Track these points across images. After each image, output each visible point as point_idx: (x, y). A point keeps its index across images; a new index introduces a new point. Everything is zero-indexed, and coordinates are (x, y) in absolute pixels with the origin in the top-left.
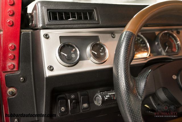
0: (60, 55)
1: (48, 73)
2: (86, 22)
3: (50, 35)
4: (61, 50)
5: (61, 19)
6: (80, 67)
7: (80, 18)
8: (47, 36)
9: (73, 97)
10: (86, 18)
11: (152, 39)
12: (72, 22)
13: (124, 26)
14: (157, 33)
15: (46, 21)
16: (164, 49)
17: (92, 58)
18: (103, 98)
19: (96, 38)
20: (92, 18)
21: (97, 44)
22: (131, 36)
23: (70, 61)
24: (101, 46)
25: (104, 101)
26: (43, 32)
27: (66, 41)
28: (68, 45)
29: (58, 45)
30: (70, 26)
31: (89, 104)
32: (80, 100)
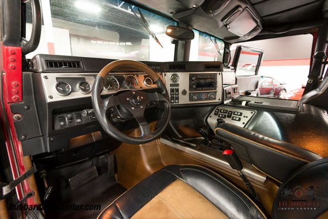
0: (57, 89)
1: (49, 100)
2: (75, 69)
3: (48, 76)
4: (57, 86)
5: (56, 66)
6: (72, 96)
7: (70, 66)
8: (46, 77)
9: (69, 116)
10: (75, 66)
11: (121, 79)
12: (65, 69)
13: (99, 72)
14: (124, 76)
15: (45, 68)
16: (128, 85)
17: (81, 91)
18: (88, 112)
19: (84, 79)
20: (79, 66)
21: (84, 83)
22: (101, 80)
23: (64, 92)
24: (87, 83)
25: (88, 114)
26: (43, 75)
27: (61, 81)
28: (63, 83)
29: (56, 83)
30: (63, 71)
31: (81, 119)
32: (75, 117)
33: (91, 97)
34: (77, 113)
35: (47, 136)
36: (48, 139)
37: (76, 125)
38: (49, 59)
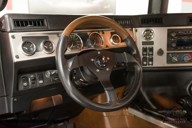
0: (23, 49)
1: (15, 60)
2: (39, 27)
3: (15, 36)
4: (23, 45)
5: (23, 25)
6: (36, 56)
7: (35, 25)
8: (13, 37)
9: (32, 76)
10: (39, 25)
11: (85, 37)
12: (30, 28)
14: (88, 33)
15: (13, 27)
16: (93, 44)
17: (44, 50)
18: (51, 73)
19: (47, 37)
20: (43, 25)
21: (47, 42)
22: (66, 38)
23: (29, 52)
24: (50, 42)
25: (51, 75)
26: (10, 35)
27: (26, 40)
28: (28, 42)
29: (22, 42)
30: (28, 30)
31: (43, 80)
32: (37, 78)
33: (54, 57)
34: (40, 73)
35: (12, 96)
36: (12, 99)
37: (38, 86)
38: (16, 18)
